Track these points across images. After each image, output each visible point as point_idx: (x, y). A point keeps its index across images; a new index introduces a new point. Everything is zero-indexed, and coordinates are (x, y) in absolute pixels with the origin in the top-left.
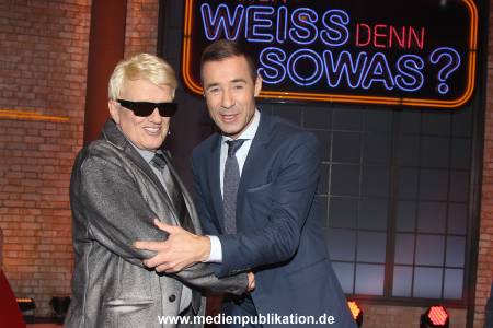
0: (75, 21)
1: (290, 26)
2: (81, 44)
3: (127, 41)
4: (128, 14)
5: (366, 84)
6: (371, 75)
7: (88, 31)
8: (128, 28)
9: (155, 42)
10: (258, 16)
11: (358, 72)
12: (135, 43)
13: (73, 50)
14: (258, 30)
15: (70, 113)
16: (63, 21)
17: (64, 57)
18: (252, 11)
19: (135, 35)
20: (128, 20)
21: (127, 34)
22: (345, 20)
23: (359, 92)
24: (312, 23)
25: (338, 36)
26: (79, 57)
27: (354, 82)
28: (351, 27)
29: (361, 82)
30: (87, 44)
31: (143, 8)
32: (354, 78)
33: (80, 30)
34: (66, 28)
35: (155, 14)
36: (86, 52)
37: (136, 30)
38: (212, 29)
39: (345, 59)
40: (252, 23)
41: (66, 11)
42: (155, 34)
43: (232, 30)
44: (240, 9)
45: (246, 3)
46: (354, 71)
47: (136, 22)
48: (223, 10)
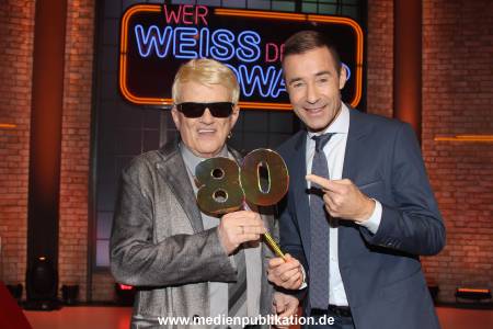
0: (20, 39)
1: (211, 44)
2: (25, 59)
3: (67, 57)
4: (68, 33)
5: (274, 94)
6: (278, 86)
7: (32, 47)
8: (67, 45)
9: (91, 58)
10: (184, 37)
11: (269, 83)
12: (73, 58)
13: (18, 65)
14: (184, 48)
15: (18, 121)
16: (10, 39)
17: (11, 71)
18: (179, 32)
19: (73, 51)
20: (67, 39)
21: (67, 51)
22: (257, 40)
23: (269, 100)
24: (229, 42)
25: (250, 53)
26: (23, 71)
27: (265, 91)
29: (270, 91)
30: (31, 60)
31: (80, 29)
32: (265, 89)
33: (24, 47)
34: (12, 45)
35: (91, 33)
36: (31, 66)
37: (74, 47)
38: (145, 48)
39: (257, 73)
40: (179, 42)
41: (11, 30)
42: (91, 51)
43: (162, 48)
44: (169, 30)
45: (174, 25)
46: (265, 83)
47: (74, 40)
48: (154, 31)
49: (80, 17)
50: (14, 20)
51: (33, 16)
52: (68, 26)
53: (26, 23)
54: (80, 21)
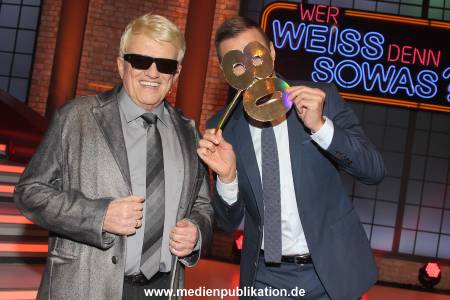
1: (339, 42)
5: (393, 90)
6: (397, 84)
10: (315, 33)
11: (388, 81)
14: (315, 43)
18: (311, 29)
22: (381, 40)
23: (388, 95)
24: (356, 41)
25: (374, 52)
27: (384, 87)
28: (385, 46)
29: (389, 88)
32: (385, 85)
38: (280, 40)
39: (379, 70)
40: (310, 37)
43: (295, 42)
44: (302, 26)
45: (307, 22)
46: (385, 80)
48: (289, 26)
49: (227, 8)
51: (187, 6)
53: (180, 10)
54: (227, 12)
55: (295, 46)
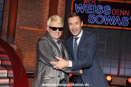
0: (45, 7)
1: (96, 9)
2: (47, 13)
3: (58, 12)
4: (58, 6)
6: (116, 22)
7: (48, 10)
8: (58, 9)
9: (64, 13)
10: (89, 7)
11: (112, 21)
12: (59, 13)
13: (45, 14)
14: (89, 10)
15: (44, 29)
16: (42, 7)
17: (43, 16)
18: (87, 6)
19: (60, 11)
20: (58, 7)
21: (58, 11)
22: (110, 8)
23: (113, 26)
24: (101, 9)
25: (108, 12)
26: (46, 16)
27: (111, 23)
28: (111, 10)
29: (113, 23)
30: (48, 13)
31: (62, 5)
33: (47, 9)
34: (44, 9)
35: (64, 6)
36: (48, 15)
37: (60, 10)
38: (78, 10)
39: (109, 18)
40: (87, 8)
41: (43, 5)
42: (64, 11)
43: (82, 10)
44: (84, 5)
45: (86, 4)
47: (60, 8)
48: (80, 5)
49: (62, 1)
50: (44, 2)
51: (49, 1)
52: (58, 4)
53: (47, 3)
54: (62, 3)
55: (82, 11)
